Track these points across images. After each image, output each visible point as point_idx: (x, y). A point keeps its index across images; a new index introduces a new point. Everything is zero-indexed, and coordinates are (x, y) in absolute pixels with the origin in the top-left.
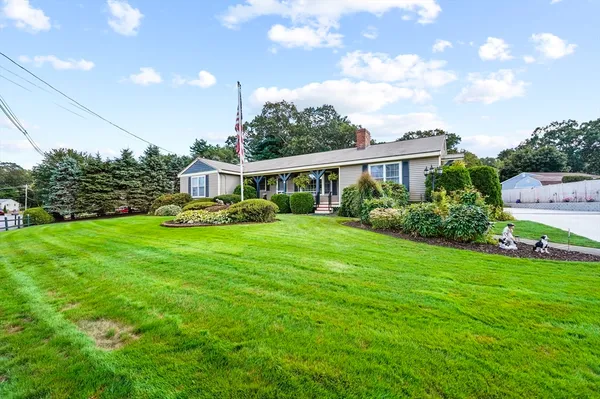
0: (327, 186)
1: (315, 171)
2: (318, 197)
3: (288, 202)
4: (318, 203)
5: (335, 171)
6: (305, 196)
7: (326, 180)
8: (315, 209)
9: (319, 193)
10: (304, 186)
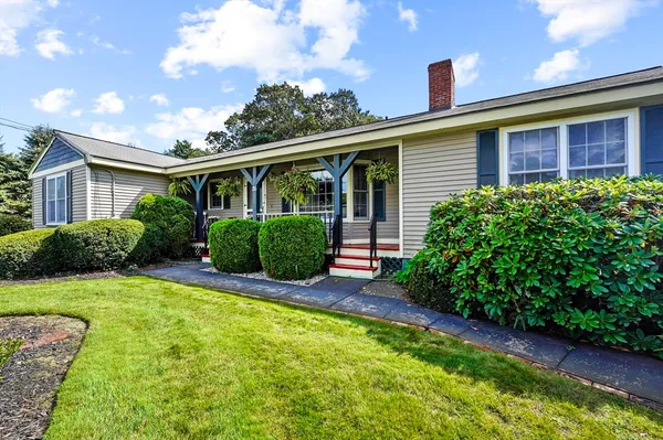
0: (360, 198)
1: (329, 159)
2: (337, 228)
3: (253, 241)
4: (338, 244)
5: (389, 154)
6: (302, 226)
7: (360, 183)
8: (329, 261)
9: (340, 217)
10: (300, 197)
